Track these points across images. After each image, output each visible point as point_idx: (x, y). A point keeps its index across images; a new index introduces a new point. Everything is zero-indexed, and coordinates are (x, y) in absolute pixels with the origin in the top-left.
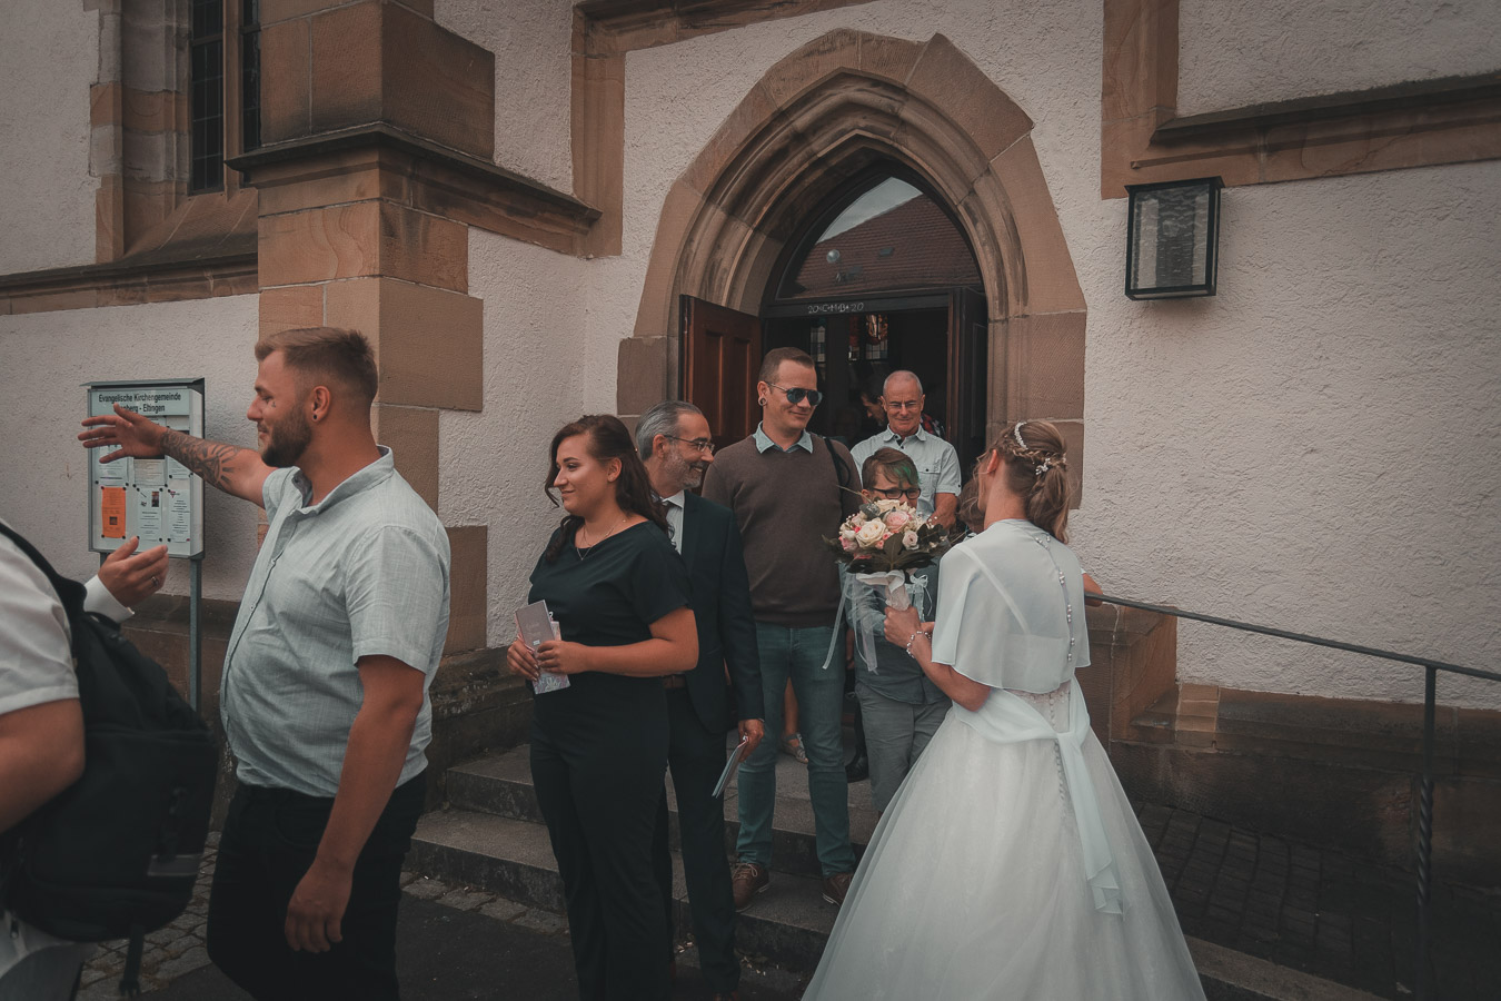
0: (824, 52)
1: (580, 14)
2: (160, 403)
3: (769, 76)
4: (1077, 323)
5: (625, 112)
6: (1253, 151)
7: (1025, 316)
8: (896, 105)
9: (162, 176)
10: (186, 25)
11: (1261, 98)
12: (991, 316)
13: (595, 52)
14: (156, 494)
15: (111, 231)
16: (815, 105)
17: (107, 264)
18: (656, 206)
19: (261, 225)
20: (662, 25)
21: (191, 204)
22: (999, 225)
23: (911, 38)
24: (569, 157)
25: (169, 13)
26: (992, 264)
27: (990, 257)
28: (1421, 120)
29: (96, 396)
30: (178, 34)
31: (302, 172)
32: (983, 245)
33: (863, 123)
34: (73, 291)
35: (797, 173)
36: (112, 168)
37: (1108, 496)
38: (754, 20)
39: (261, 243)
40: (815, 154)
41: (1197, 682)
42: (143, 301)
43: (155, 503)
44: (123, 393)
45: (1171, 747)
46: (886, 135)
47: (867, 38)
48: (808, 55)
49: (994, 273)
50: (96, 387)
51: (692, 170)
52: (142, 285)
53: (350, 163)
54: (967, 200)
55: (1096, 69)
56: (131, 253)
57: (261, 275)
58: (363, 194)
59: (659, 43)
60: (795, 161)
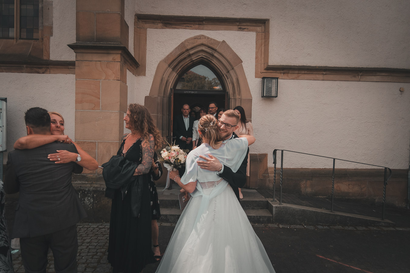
0: (198, 39)
1: (136, 17)
3: (185, 41)
4: (250, 101)
5: (147, 43)
6: (281, 73)
7: (239, 98)
8: (213, 53)
11: (282, 64)
12: (231, 97)
13: (139, 27)
16: (195, 49)
18: (156, 66)
20: (157, 24)
22: (235, 80)
23: (218, 40)
24: (133, 51)
26: (231, 87)
27: (231, 86)
28: (306, 72)
31: (94, 51)
32: (229, 83)
33: (204, 55)
35: (188, 63)
37: (256, 133)
38: (181, 28)
39: (77, 68)
40: (192, 59)
41: (271, 167)
45: (269, 179)
46: (209, 58)
47: (208, 38)
48: (195, 39)
49: (232, 89)
51: (165, 59)
53: (111, 52)
54: (226, 74)
55: (254, 53)
58: (115, 60)
59: (156, 28)
60: (188, 60)
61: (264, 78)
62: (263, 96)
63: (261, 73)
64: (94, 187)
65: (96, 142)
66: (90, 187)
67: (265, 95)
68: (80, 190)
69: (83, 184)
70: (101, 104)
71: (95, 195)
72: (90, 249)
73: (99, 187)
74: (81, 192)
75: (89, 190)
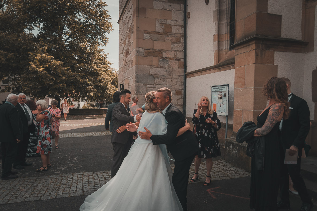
2: (222, 89)
5: (315, 19)
9: (224, 49)
10: (229, 21)
13: (308, 8)
14: (221, 105)
15: (216, 59)
17: (216, 65)
19: (235, 57)
21: (229, 53)
24: (301, 32)
25: (226, 19)
29: (212, 88)
30: (228, 23)
31: (242, 46)
34: (210, 70)
36: (216, 48)
39: (235, 60)
42: (221, 71)
43: (221, 106)
44: (216, 87)
50: (212, 87)
52: (221, 68)
53: (250, 44)
56: (219, 63)
57: (235, 66)
58: (252, 49)
65: (242, 111)
69: (234, 139)
70: (245, 83)
74: (232, 144)
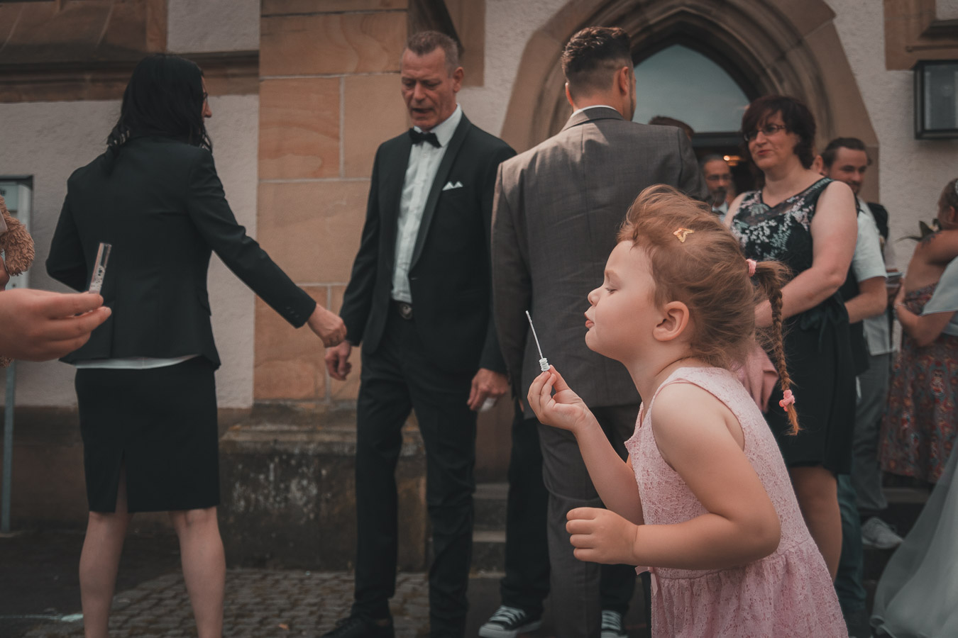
40: (647, 21)
51: (551, 23)
54: (776, 65)
58: (388, 5)
61: (920, 67)
62: (921, 134)
63: (910, 50)
64: (321, 443)
65: (326, 288)
66: (309, 443)
67: (928, 126)
68: (272, 454)
69: (281, 432)
70: (342, 158)
71: (324, 472)
72: (321, 617)
73: (338, 443)
74: (277, 460)
75: (303, 455)
